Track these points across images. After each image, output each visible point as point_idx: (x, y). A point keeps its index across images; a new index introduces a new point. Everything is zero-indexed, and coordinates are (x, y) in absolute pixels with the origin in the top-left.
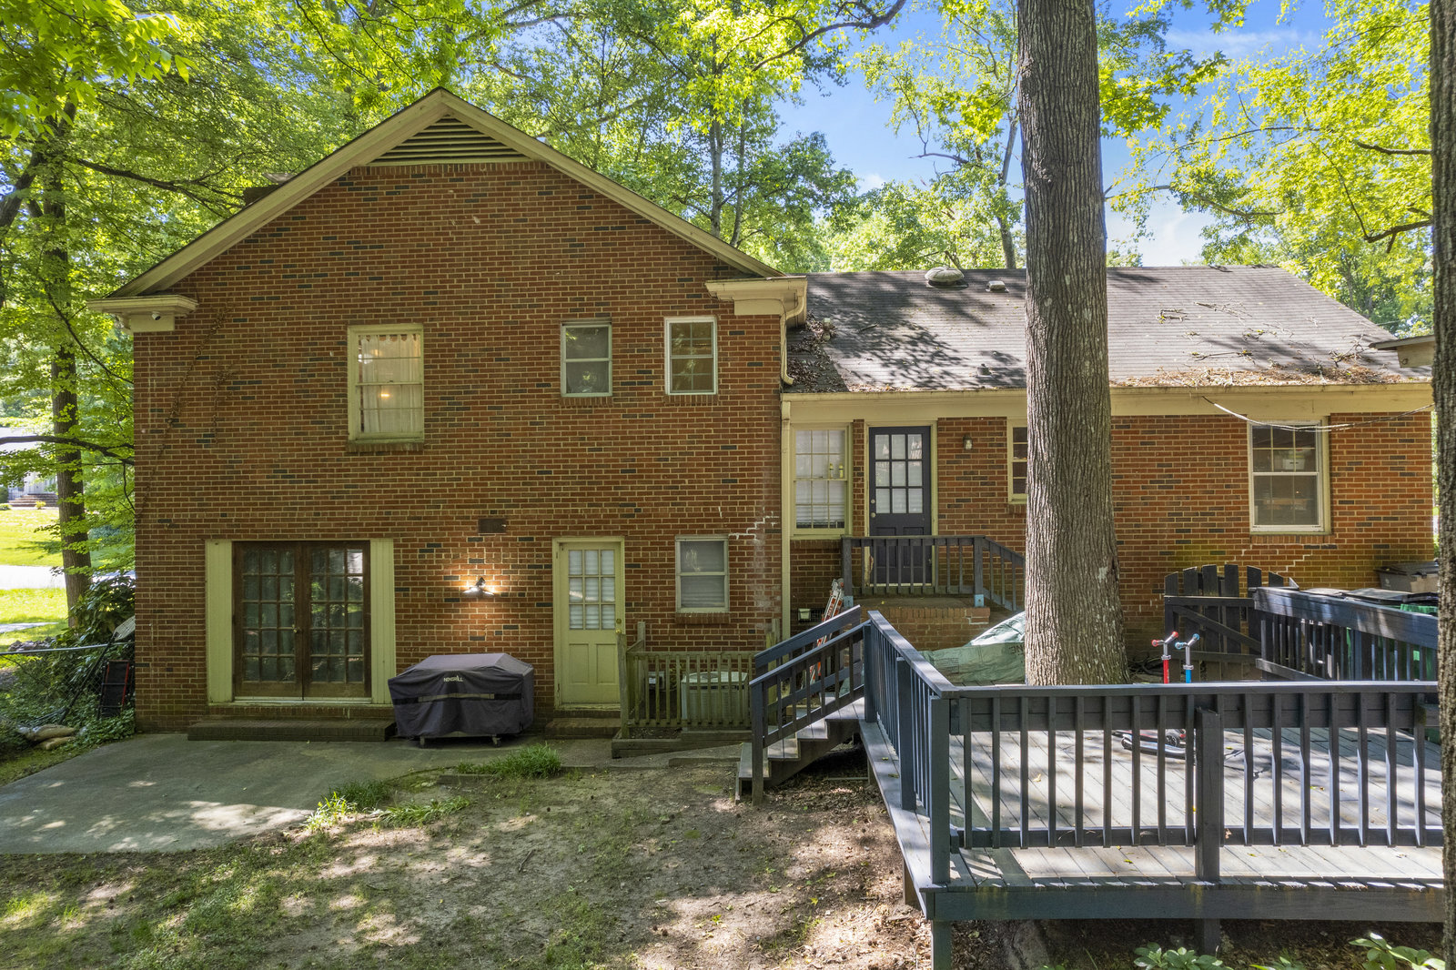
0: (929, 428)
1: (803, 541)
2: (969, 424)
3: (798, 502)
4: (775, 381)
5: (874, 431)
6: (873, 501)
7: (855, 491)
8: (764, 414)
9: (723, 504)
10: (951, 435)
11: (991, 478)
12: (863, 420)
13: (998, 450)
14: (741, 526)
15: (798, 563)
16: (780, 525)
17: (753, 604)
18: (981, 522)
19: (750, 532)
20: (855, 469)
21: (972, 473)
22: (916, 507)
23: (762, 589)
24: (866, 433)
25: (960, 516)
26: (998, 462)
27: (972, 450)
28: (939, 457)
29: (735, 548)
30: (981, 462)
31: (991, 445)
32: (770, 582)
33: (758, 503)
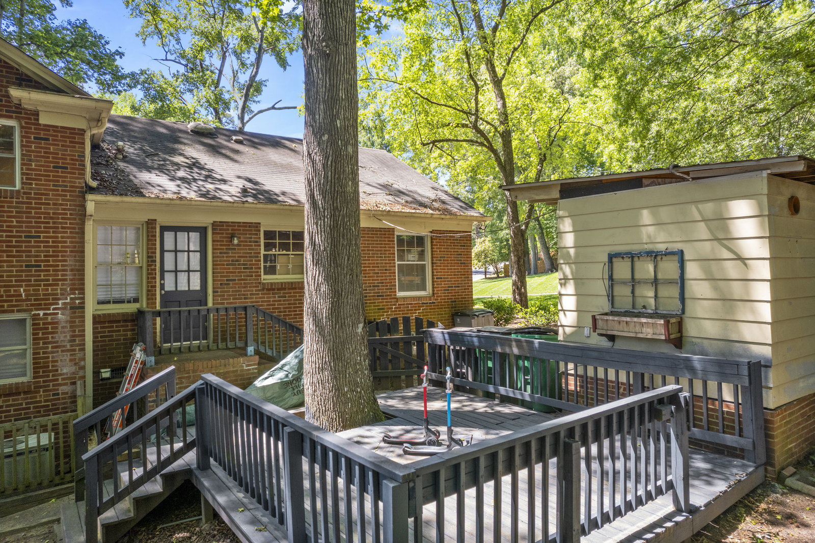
0: (205, 229)
1: (104, 315)
2: (235, 226)
3: (98, 283)
4: (79, 183)
5: (164, 229)
6: (162, 282)
7: (148, 274)
8: (69, 210)
9: (26, 286)
10: (223, 234)
11: (250, 265)
12: (156, 220)
13: (255, 245)
14: (45, 304)
15: (100, 332)
16: (84, 303)
17: (57, 370)
18: (244, 295)
19: (54, 309)
20: (149, 257)
21: (237, 261)
22: (196, 285)
23: (67, 357)
24: (158, 230)
25: (229, 291)
26: (255, 253)
27: (238, 245)
28: (213, 249)
29: (39, 324)
30: (244, 253)
31: (250, 242)
32: (75, 350)
33: (63, 285)
